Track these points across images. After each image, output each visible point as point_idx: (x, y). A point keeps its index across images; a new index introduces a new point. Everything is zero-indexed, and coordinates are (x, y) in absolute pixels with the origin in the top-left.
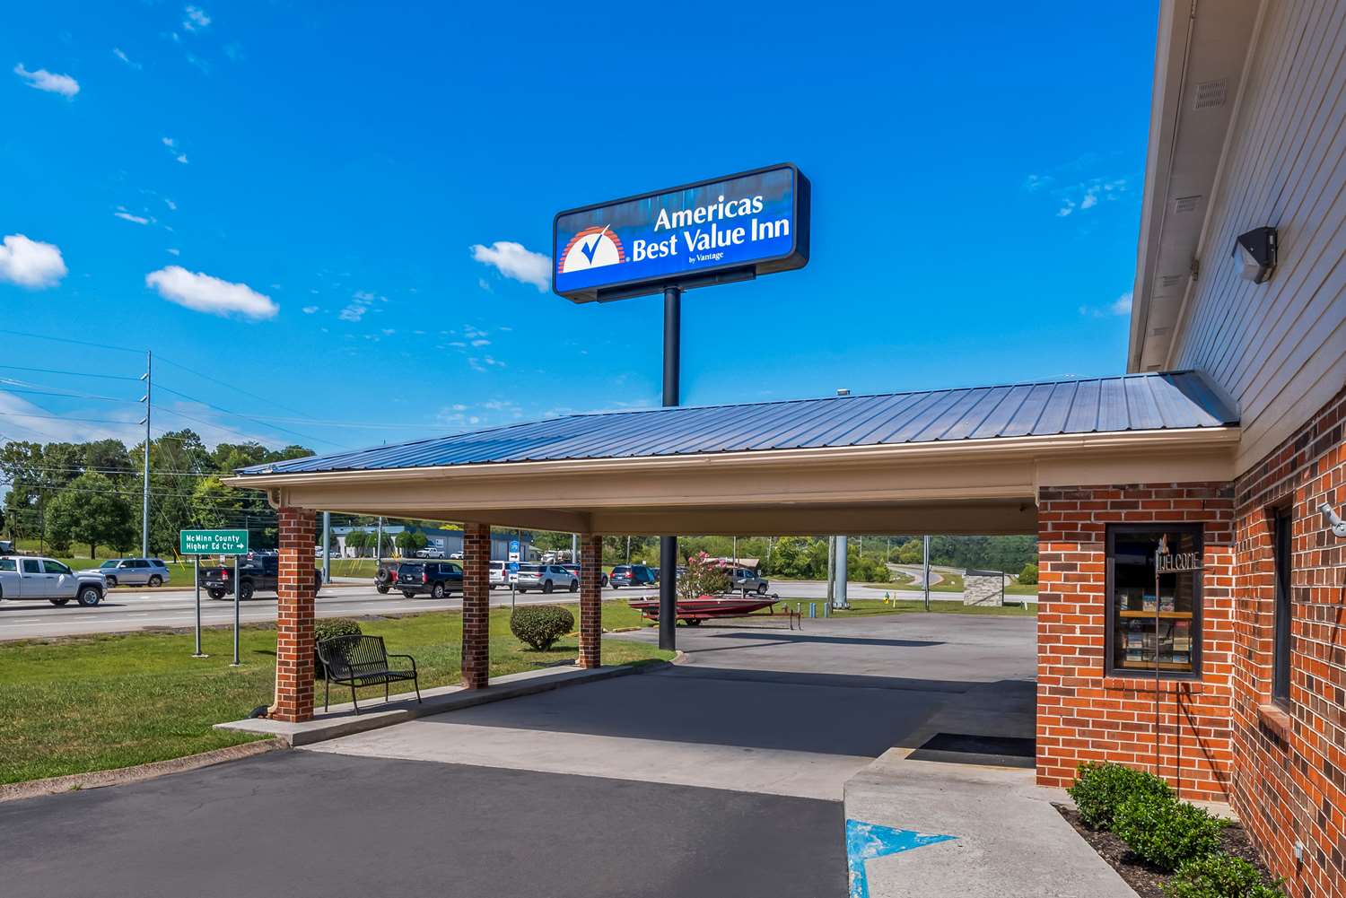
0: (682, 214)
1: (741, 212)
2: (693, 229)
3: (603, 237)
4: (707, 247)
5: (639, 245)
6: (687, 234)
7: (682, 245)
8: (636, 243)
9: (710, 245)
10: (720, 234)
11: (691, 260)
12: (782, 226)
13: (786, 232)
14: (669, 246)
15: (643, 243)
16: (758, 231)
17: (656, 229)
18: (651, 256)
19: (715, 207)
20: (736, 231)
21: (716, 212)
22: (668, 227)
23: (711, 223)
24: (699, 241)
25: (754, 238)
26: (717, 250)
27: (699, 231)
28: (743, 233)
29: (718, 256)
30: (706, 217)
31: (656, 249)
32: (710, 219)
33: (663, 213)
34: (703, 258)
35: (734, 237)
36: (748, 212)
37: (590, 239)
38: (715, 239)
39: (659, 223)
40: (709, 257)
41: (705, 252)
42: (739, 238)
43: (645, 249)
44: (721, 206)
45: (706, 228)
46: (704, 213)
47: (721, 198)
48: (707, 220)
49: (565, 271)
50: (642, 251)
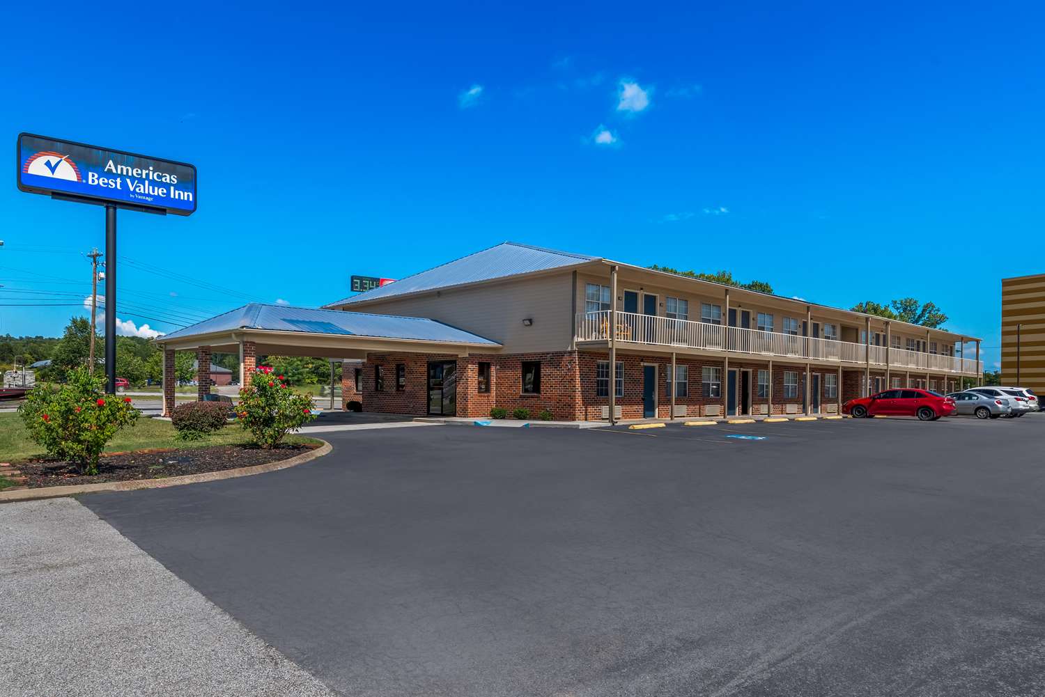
0: (125, 168)
1: (163, 179)
2: (133, 179)
3: (63, 162)
4: (142, 191)
5: (93, 176)
6: (128, 180)
7: (124, 184)
8: (90, 174)
9: (144, 191)
10: (151, 187)
11: (131, 196)
12: (188, 195)
13: (191, 199)
14: (116, 183)
15: (96, 176)
16: (174, 194)
17: (106, 170)
18: (101, 184)
19: (147, 172)
20: (161, 189)
21: (147, 175)
22: (114, 171)
23: (144, 180)
24: (136, 187)
25: (172, 196)
26: (149, 195)
27: (136, 181)
28: (165, 191)
29: (149, 199)
30: (141, 174)
31: (106, 181)
32: (144, 176)
33: (111, 162)
34: (140, 197)
35: (160, 192)
36: (168, 181)
37: (54, 160)
38: (146, 188)
39: (107, 167)
40: (144, 198)
41: (140, 194)
42: (163, 194)
43: (98, 179)
44: (151, 173)
45: (141, 181)
46: (140, 172)
47: (151, 168)
48: (142, 177)
49: (29, 172)
50: (93, 179)
